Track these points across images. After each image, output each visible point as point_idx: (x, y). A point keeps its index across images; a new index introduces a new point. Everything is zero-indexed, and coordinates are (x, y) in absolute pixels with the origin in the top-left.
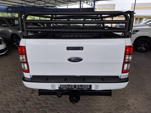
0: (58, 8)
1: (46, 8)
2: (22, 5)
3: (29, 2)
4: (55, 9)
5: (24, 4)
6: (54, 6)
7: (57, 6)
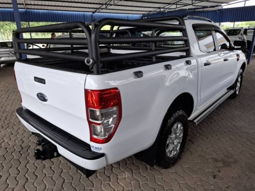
0: (224, 7)
1: (202, 9)
2: (159, 10)
3: (169, 4)
4: (218, 10)
5: (162, 8)
6: (217, 6)
7: (223, 5)
